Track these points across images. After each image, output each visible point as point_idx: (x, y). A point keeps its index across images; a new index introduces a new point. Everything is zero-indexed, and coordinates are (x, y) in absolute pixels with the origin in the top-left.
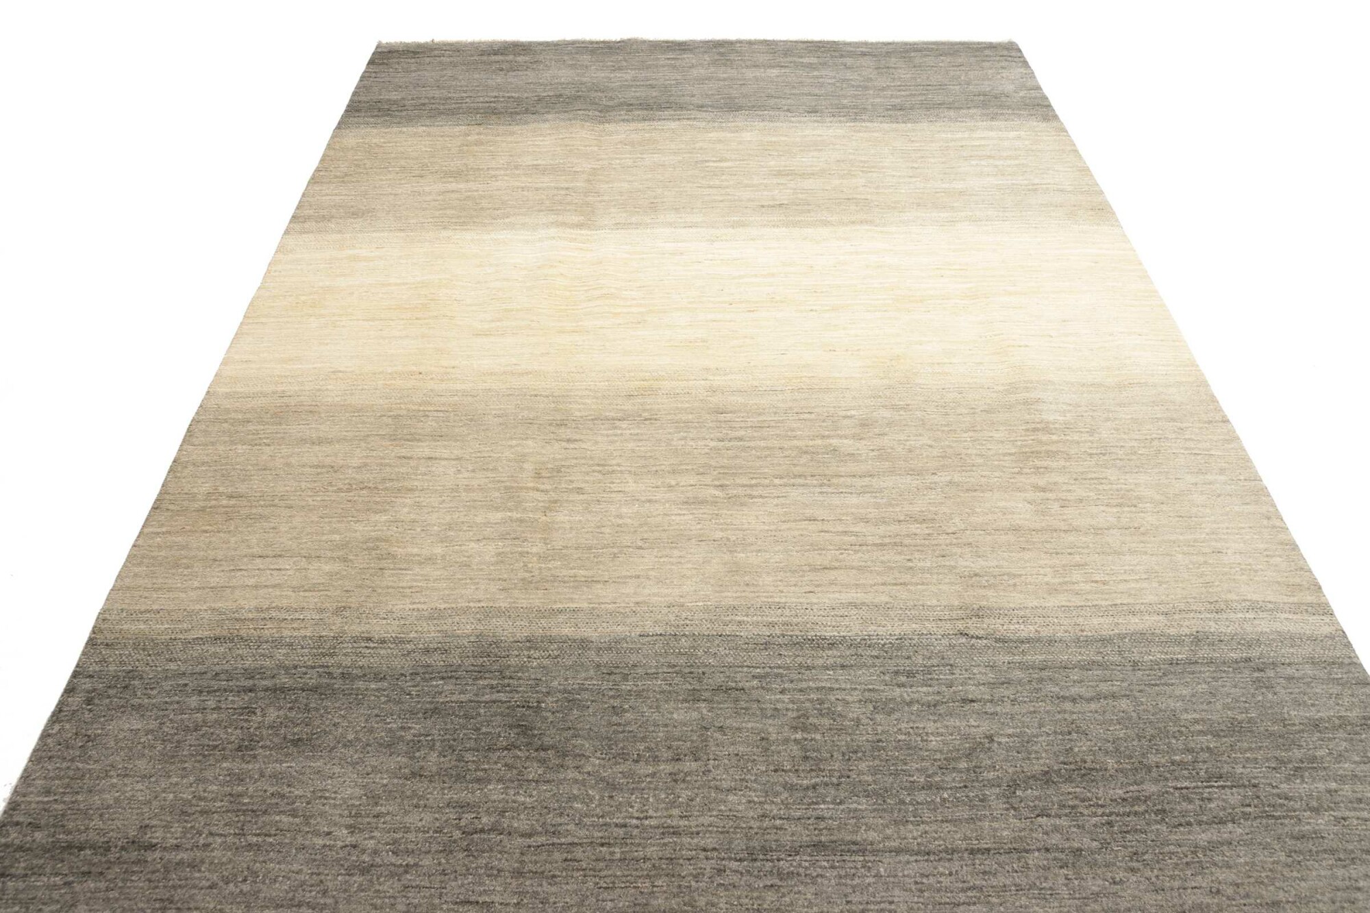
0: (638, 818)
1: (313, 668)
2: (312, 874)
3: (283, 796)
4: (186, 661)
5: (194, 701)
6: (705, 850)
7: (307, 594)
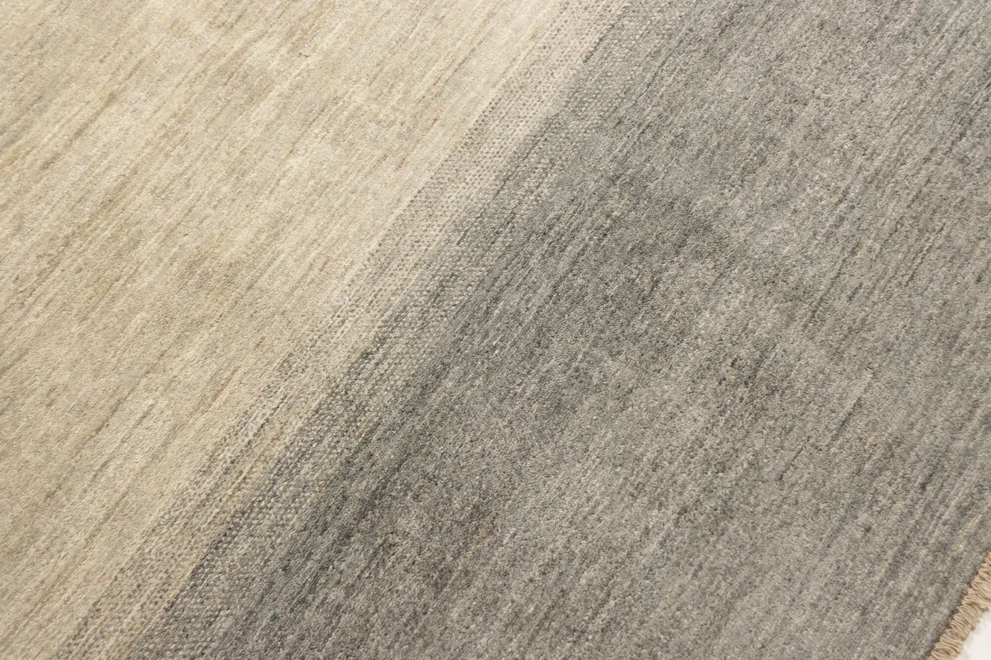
0: (840, 201)
1: (366, 442)
2: (695, 575)
3: (552, 564)
4: (228, 602)
5: (312, 617)
6: (927, 160)
7: (223, 397)
